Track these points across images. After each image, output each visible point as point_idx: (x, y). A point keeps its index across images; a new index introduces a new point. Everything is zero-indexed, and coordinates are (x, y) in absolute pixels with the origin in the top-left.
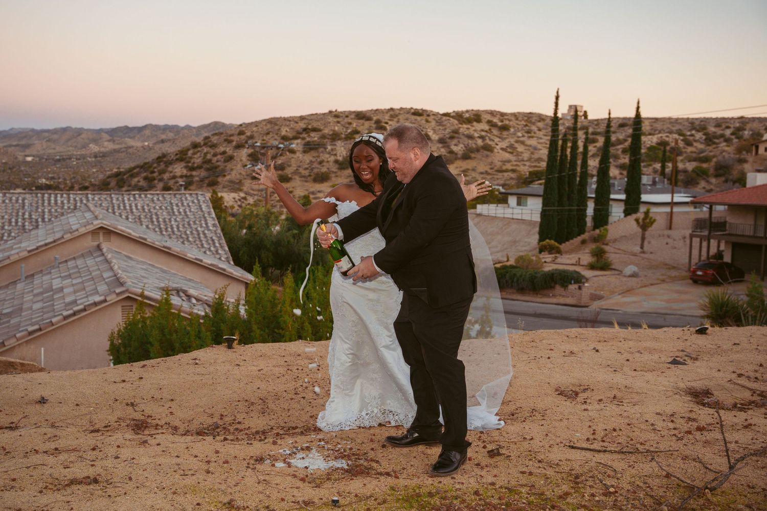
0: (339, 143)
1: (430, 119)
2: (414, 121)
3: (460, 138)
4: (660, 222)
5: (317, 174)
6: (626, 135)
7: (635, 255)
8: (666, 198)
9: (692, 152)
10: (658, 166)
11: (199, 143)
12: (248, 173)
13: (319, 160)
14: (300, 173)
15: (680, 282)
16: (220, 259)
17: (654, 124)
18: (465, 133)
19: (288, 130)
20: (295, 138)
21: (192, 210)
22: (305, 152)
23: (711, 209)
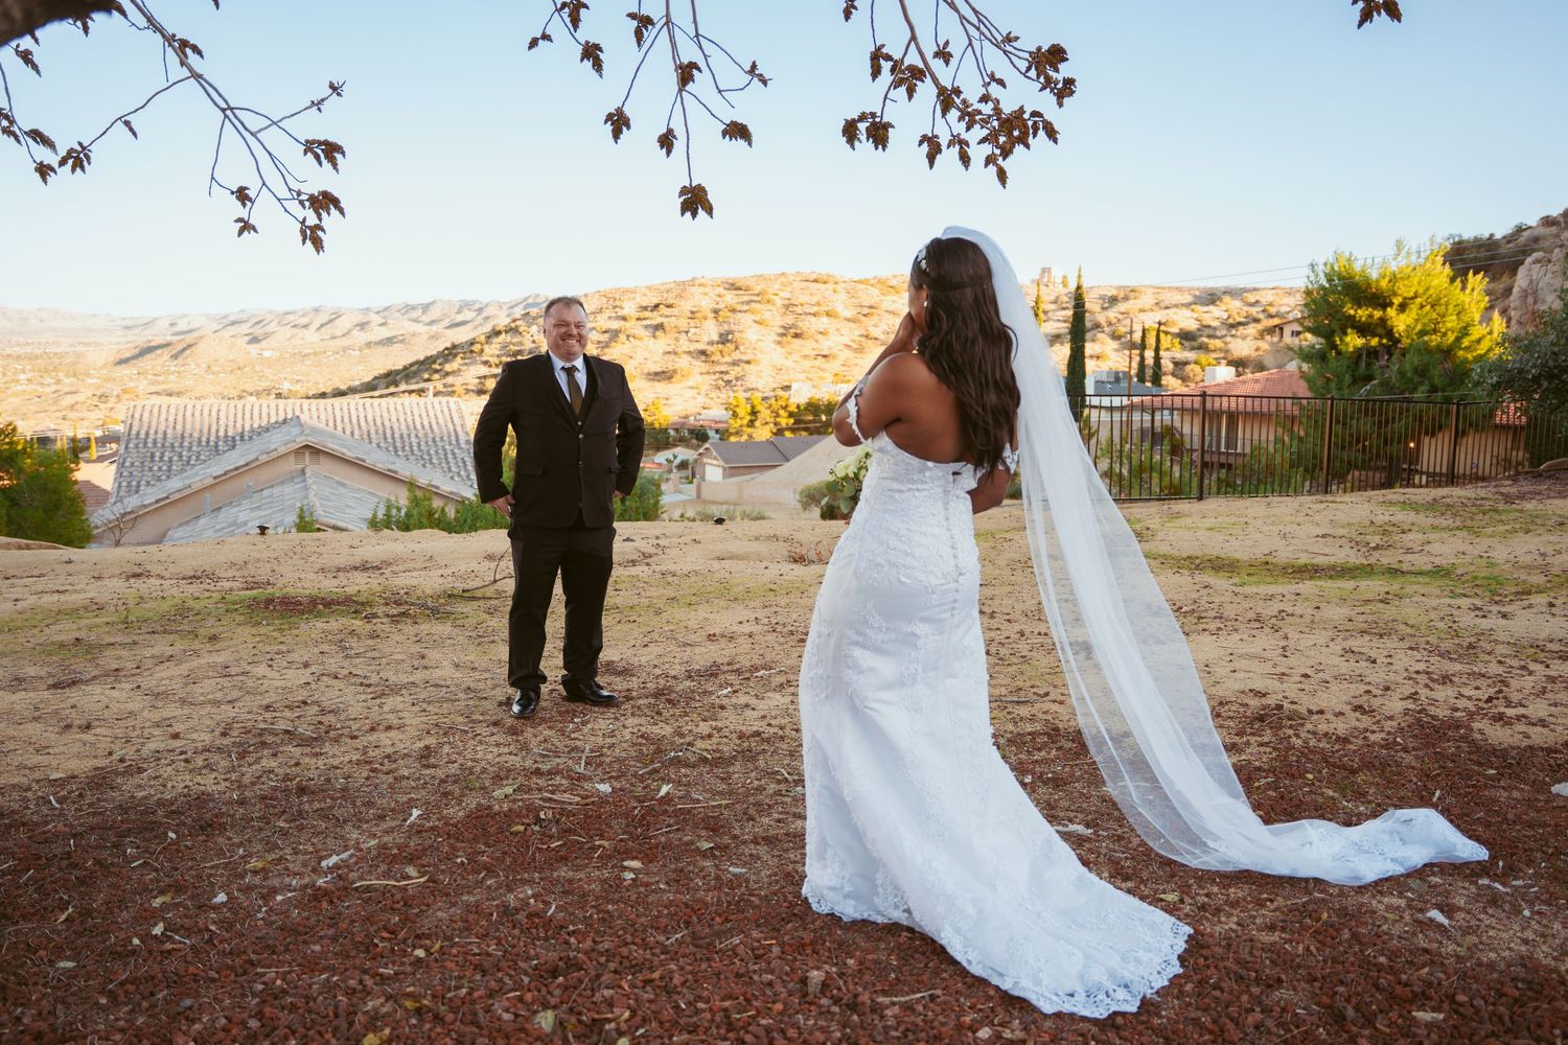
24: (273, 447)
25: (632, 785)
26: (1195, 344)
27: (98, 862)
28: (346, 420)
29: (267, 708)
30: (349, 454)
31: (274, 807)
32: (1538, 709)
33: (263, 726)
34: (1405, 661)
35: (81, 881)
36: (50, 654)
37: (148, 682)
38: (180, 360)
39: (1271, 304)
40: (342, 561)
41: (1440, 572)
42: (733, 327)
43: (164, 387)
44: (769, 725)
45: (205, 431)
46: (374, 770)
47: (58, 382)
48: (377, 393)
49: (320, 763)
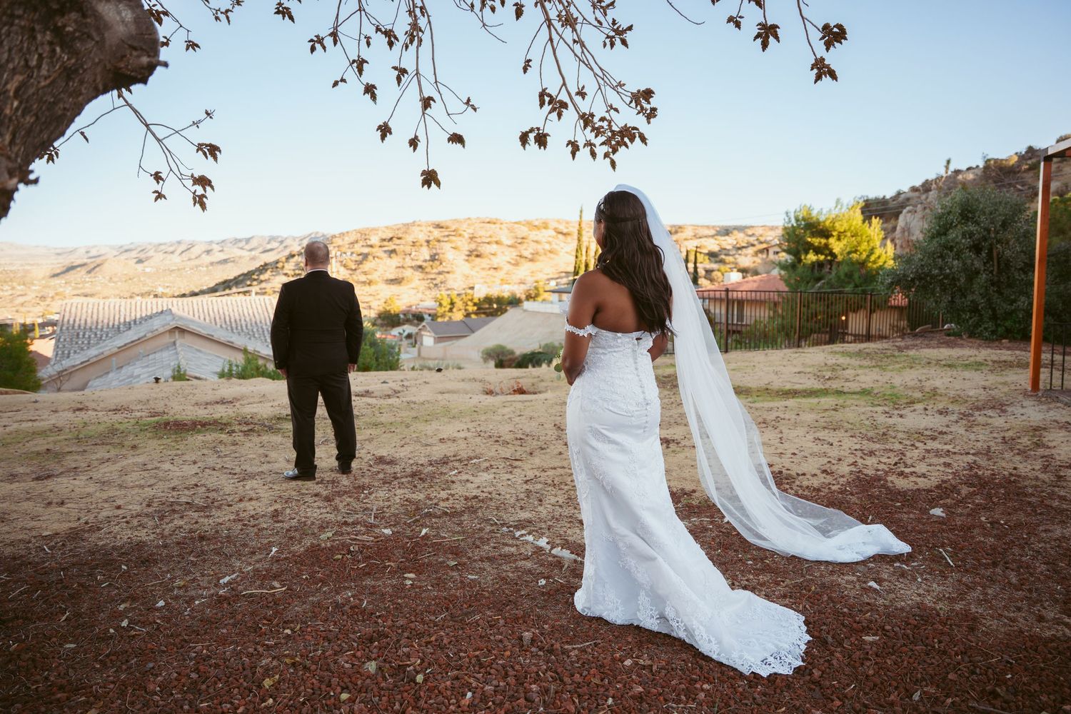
24: (155, 328)
25: (403, 529)
26: (717, 259)
27: (80, 585)
28: (201, 310)
29: (174, 489)
30: (204, 332)
31: (186, 548)
32: (922, 468)
33: (172, 500)
34: (849, 443)
35: (72, 596)
36: (31, 459)
37: (96, 475)
38: (92, 274)
39: (761, 236)
40: (209, 398)
41: (865, 392)
42: (438, 251)
43: (82, 291)
44: (483, 492)
45: (112, 319)
46: (245, 525)
47: (13, 288)
48: (218, 294)
49: (211, 521)
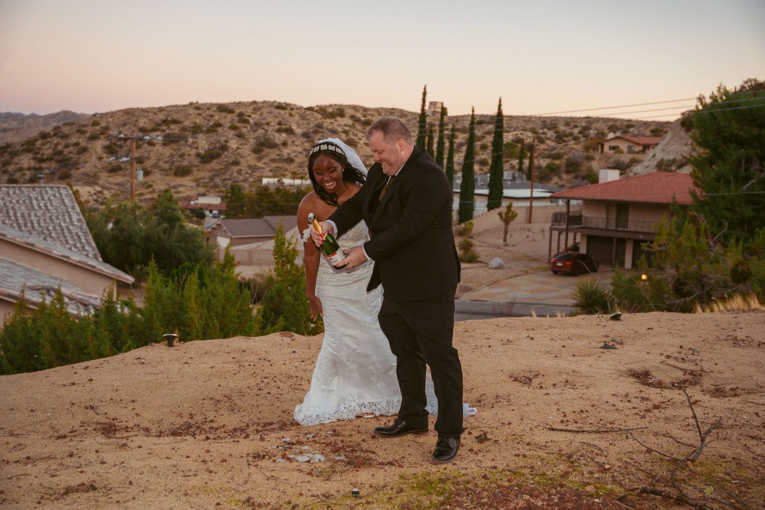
0: (201, 136)
1: (294, 112)
2: (277, 115)
3: (324, 133)
4: (521, 216)
5: (178, 168)
6: (483, 132)
7: (498, 248)
8: (526, 193)
9: (544, 149)
10: (515, 162)
11: (49, 133)
12: (104, 165)
13: (180, 153)
14: (160, 166)
15: (543, 273)
16: (87, 255)
17: (509, 122)
18: (329, 127)
19: (146, 121)
20: (154, 130)
21: (54, 204)
22: (165, 144)
23: (568, 203)
